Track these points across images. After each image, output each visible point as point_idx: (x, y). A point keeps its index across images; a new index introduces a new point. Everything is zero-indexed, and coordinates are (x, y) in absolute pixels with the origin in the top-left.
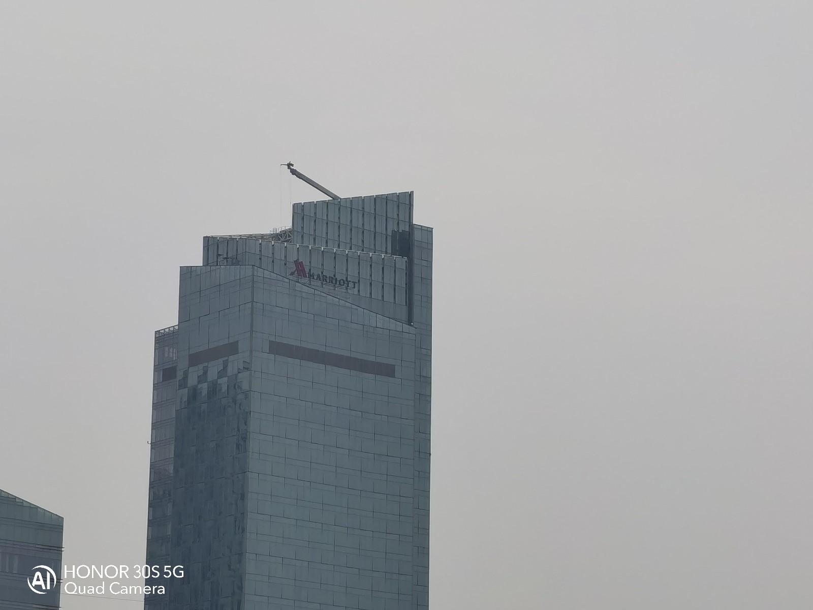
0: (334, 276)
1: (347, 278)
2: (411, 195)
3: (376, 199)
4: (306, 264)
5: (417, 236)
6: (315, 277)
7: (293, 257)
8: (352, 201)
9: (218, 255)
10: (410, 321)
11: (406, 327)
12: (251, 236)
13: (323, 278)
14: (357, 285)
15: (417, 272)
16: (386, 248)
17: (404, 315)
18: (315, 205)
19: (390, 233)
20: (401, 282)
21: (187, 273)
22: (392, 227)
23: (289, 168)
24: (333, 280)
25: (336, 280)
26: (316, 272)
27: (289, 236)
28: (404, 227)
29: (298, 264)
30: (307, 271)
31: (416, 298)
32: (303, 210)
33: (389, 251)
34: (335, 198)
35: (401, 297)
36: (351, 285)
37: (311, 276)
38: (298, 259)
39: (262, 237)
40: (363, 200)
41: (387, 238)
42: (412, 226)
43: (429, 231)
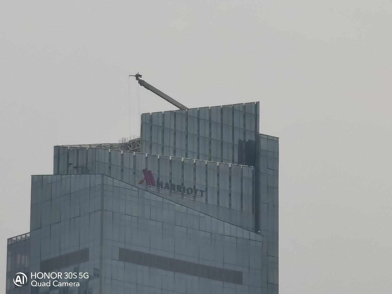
0: (183, 184)
1: (195, 187)
2: (257, 105)
3: (223, 110)
4: (155, 172)
5: (263, 145)
6: (164, 186)
7: (141, 166)
8: (199, 111)
9: (69, 164)
10: (256, 229)
11: (253, 234)
12: (100, 146)
13: (171, 187)
14: (204, 194)
15: (263, 180)
16: (233, 157)
17: (251, 223)
18: (163, 115)
19: (236, 142)
20: (248, 190)
22: (239, 136)
23: (137, 79)
24: (181, 189)
25: (184, 188)
26: (164, 180)
27: (138, 146)
28: (250, 137)
29: (148, 174)
30: (155, 179)
31: (263, 207)
32: (151, 120)
33: (236, 159)
34: (182, 108)
35: (248, 205)
36: (199, 193)
37: (160, 184)
38: (147, 168)
39: (112, 146)
40: (209, 110)
41: (233, 147)
42: (258, 136)
43: (275, 141)
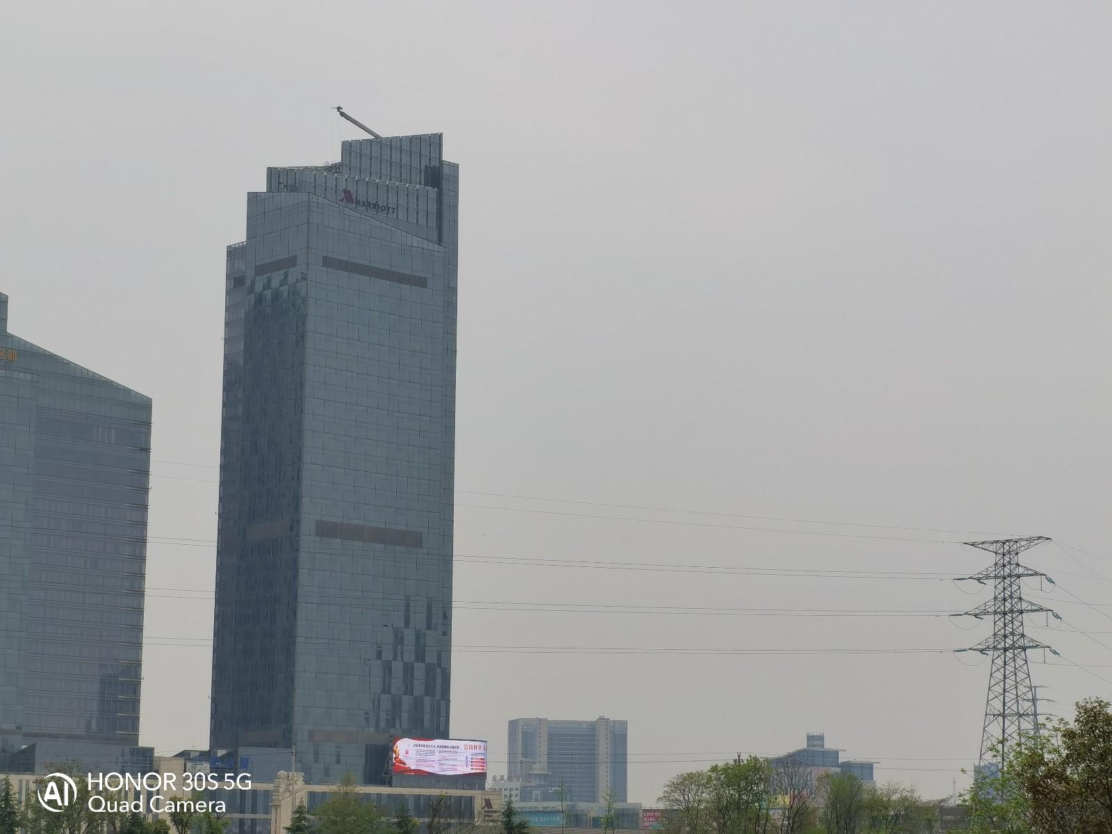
0: (377, 202)
1: (387, 205)
2: (440, 136)
3: (412, 139)
4: (353, 192)
5: (446, 170)
6: (361, 204)
7: (342, 186)
8: (391, 139)
9: (279, 183)
10: (440, 241)
11: (437, 246)
12: (306, 168)
13: (367, 204)
14: (396, 211)
15: (445, 200)
16: (420, 180)
17: (435, 236)
18: (361, 143)
19: (423, 167)
20: (433, 208)
21: (253, 198)
22: (425, 162)
23: (338, 111)
24: (376, 206)
25: (378, 205)
26: (361, 199)
27: (339, 169)
28: (435, 163)
29: (347, 192)
30: (354, 198)
31: (445, 223)
32: (350, 147)
33: (423, 182)
34: (377, 137)
35: (433, 222)
36: (391, 210)
37: (358, 202)
38: (347, 188)
39: (317, 168)
40: (400, 139)
41: (420, 172)
42: (441, 162)
43: (456, 167)
